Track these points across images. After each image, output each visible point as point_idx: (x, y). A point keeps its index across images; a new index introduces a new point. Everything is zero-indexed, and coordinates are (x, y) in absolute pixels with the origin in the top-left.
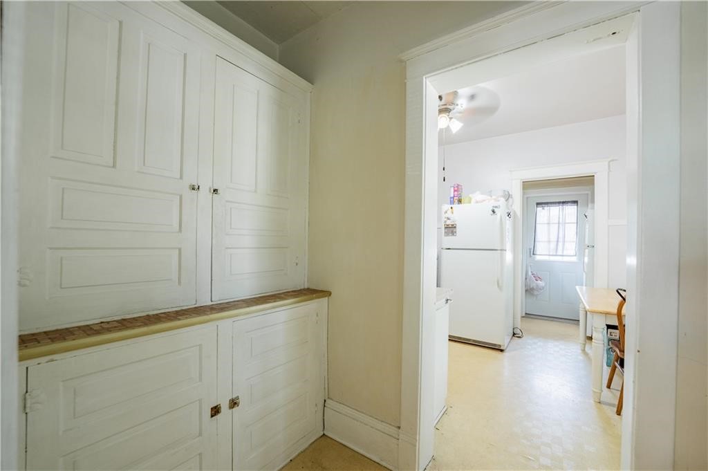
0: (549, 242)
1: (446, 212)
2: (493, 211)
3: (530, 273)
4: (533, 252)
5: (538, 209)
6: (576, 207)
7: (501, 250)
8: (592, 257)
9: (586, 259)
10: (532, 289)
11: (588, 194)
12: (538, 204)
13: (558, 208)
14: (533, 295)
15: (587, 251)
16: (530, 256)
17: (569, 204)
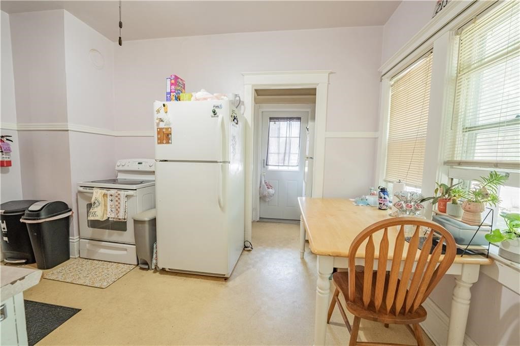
0: (279, 153)
1: (158, 111)
2: (214, 112)
3: (263, 182)
4: (266, 164)
5: (271, 123)
6: (299, 122)
7: (224, 162)
8: (311, 167)
9: (306, 169)
10: (265, 196)
11: (308, 112)
12: (271, 119)
13: (286, 123)
14: (265, 201)
15: (307, 161)
16: (264, 167)
17: (295, 120)
